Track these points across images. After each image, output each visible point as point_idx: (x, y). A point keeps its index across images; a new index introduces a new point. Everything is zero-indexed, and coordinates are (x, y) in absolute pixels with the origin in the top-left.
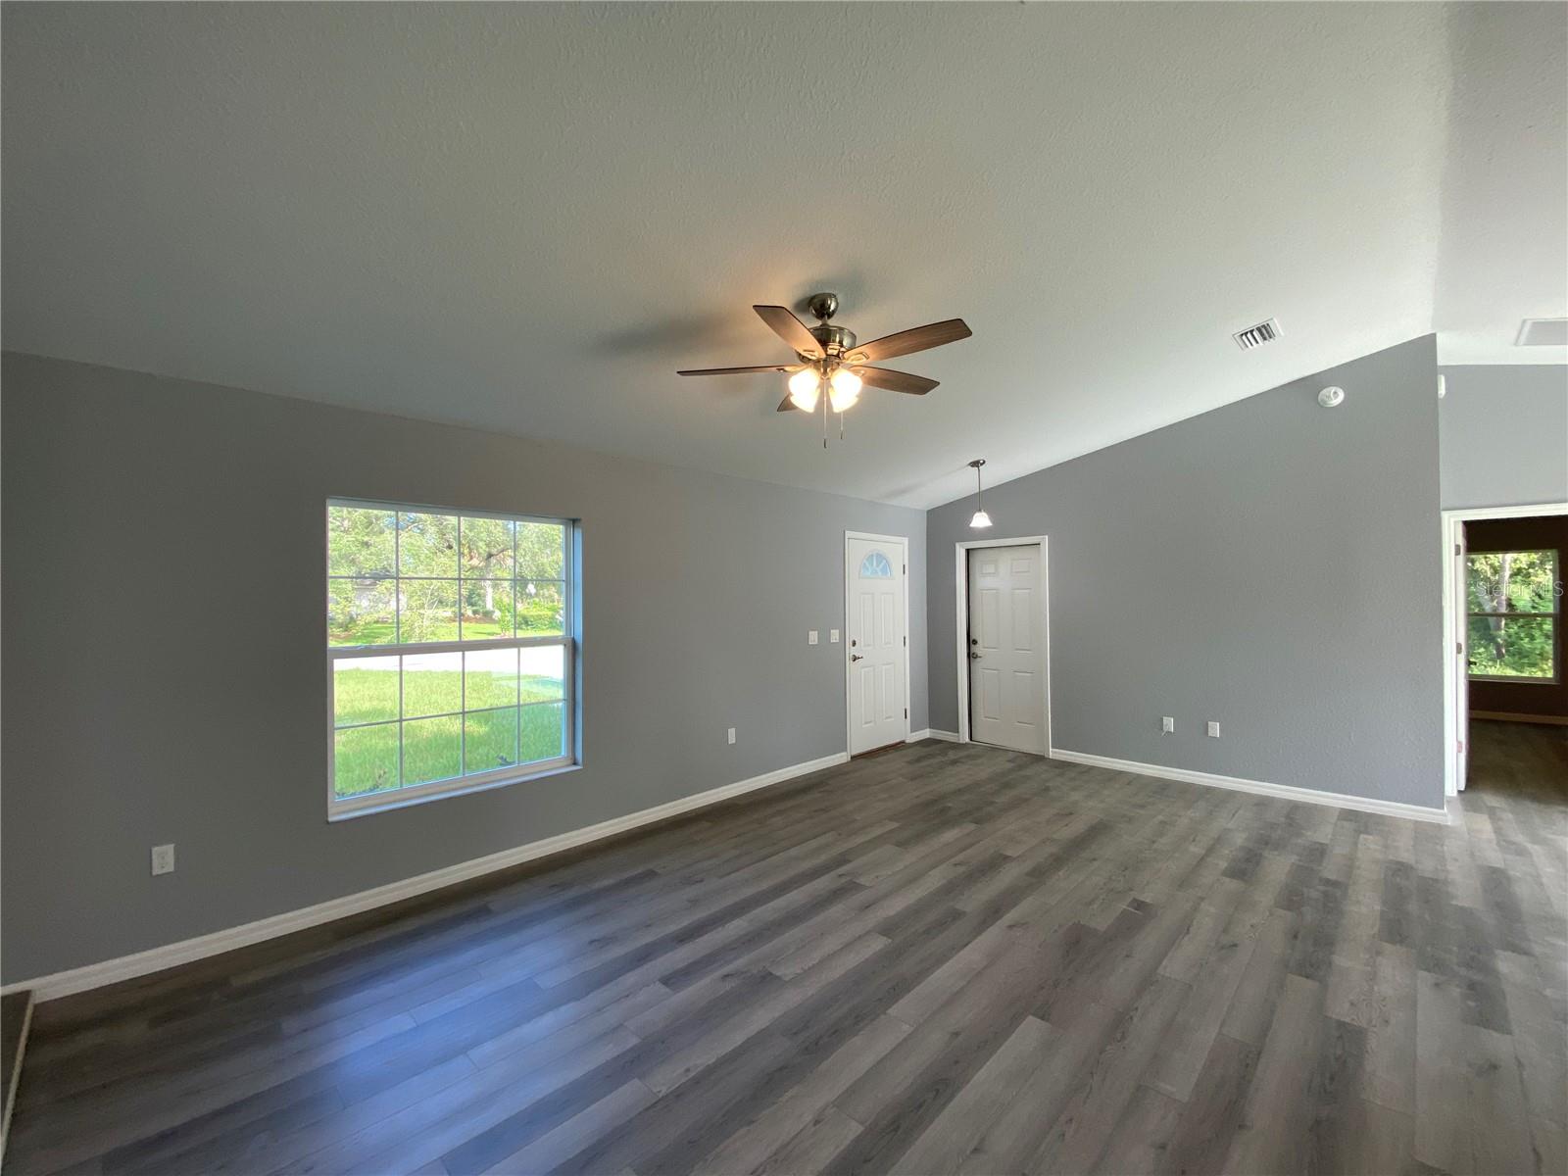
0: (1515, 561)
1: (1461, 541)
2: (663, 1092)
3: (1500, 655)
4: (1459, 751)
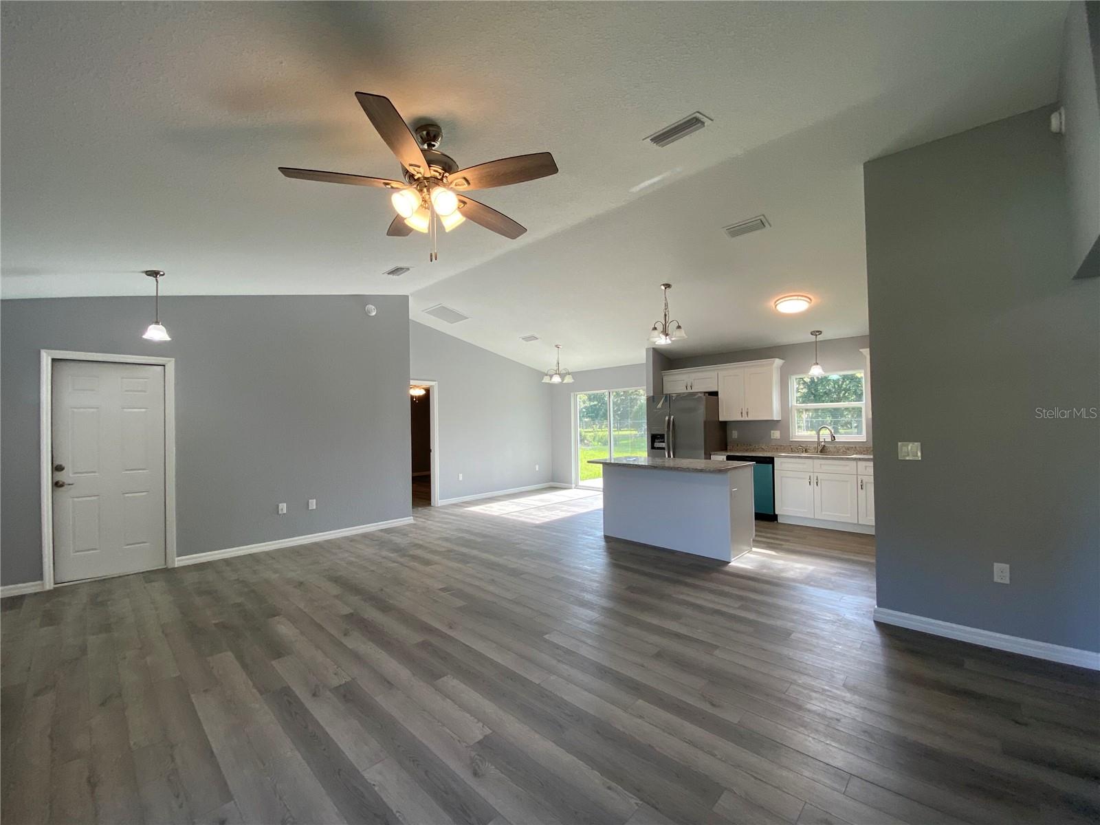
2: (635, 801)
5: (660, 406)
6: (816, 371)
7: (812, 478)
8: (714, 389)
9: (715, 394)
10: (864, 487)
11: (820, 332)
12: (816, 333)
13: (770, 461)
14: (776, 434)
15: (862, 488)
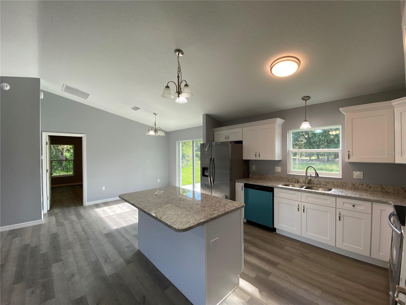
0: (67, 147)
1: (48, 141)
3: (63, 169)
4: (47, 199)
5: (206, 150)
6: (305, 126)
7: (300, 206)
8: (240, 139)
9: (241, 142)
10: (341, 219)
11: (309, 97)
12: (306, 98)
13: (271, 190)
14: (278, 169)
15: (340, 220)
